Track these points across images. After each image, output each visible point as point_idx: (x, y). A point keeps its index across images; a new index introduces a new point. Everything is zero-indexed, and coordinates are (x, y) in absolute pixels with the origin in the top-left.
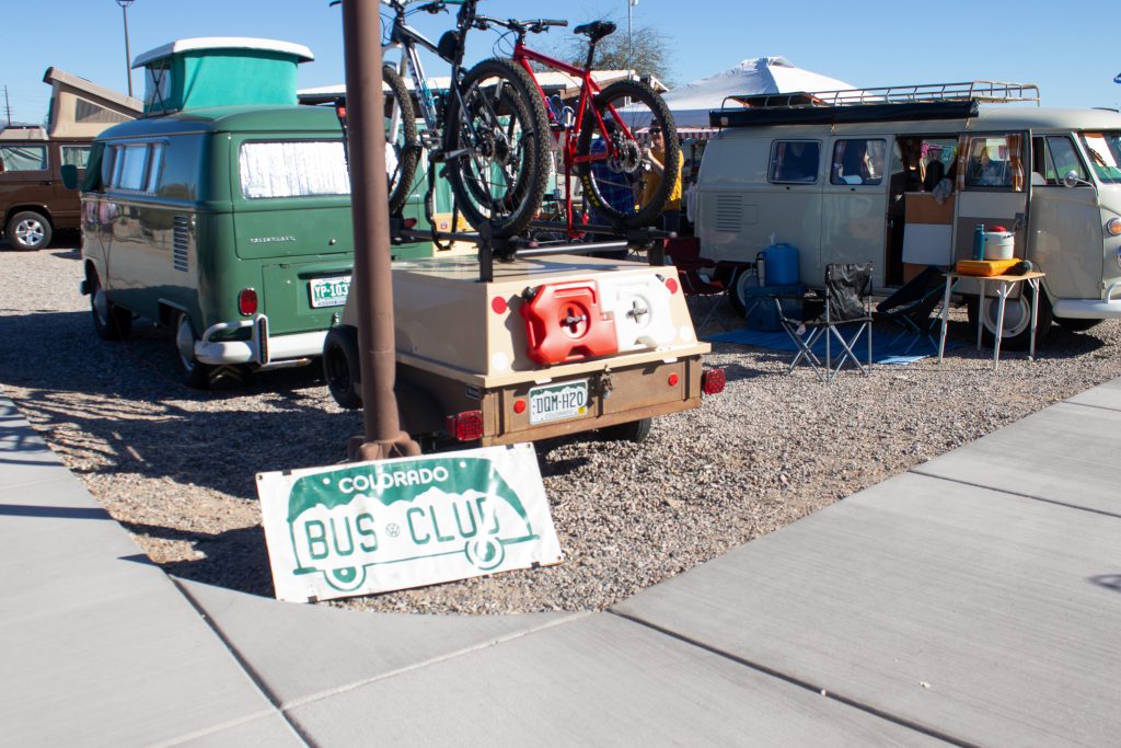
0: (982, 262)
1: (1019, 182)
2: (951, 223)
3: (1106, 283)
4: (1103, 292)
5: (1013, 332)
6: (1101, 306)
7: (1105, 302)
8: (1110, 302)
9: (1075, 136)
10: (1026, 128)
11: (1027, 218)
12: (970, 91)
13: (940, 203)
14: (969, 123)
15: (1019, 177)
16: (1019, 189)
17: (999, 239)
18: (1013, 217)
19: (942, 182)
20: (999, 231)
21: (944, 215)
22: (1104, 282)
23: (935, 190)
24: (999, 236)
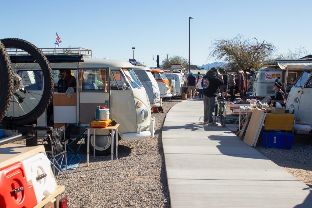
0: (100, 122)
1: (106, 88)
2: (76, 105)
3: (139, 125)
4: (138, 129)
5: (104, 148)
6: (138, 135)
7: (139, 133)
8: (141, 133)
9: (121, 70)
10: (108, 67)
11: (110, 103)
12: (79, 51)
13: (70, 97)
14: (80, 64)
15: (106, 86)
16: (106, 91)
17: (105, 112)
18: (104, 102)
19: (68, 88)
20: (104, 108)
21: (72, 102)
22: (138, 125)
23: (66, 92)
24: (105, 111)
